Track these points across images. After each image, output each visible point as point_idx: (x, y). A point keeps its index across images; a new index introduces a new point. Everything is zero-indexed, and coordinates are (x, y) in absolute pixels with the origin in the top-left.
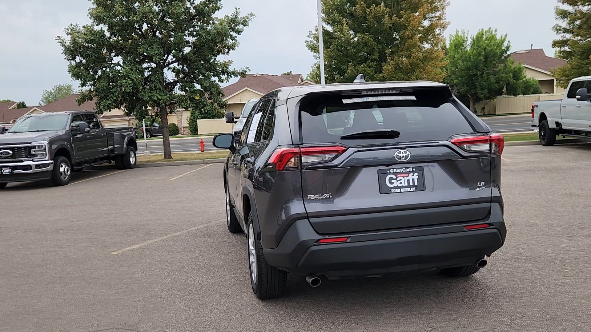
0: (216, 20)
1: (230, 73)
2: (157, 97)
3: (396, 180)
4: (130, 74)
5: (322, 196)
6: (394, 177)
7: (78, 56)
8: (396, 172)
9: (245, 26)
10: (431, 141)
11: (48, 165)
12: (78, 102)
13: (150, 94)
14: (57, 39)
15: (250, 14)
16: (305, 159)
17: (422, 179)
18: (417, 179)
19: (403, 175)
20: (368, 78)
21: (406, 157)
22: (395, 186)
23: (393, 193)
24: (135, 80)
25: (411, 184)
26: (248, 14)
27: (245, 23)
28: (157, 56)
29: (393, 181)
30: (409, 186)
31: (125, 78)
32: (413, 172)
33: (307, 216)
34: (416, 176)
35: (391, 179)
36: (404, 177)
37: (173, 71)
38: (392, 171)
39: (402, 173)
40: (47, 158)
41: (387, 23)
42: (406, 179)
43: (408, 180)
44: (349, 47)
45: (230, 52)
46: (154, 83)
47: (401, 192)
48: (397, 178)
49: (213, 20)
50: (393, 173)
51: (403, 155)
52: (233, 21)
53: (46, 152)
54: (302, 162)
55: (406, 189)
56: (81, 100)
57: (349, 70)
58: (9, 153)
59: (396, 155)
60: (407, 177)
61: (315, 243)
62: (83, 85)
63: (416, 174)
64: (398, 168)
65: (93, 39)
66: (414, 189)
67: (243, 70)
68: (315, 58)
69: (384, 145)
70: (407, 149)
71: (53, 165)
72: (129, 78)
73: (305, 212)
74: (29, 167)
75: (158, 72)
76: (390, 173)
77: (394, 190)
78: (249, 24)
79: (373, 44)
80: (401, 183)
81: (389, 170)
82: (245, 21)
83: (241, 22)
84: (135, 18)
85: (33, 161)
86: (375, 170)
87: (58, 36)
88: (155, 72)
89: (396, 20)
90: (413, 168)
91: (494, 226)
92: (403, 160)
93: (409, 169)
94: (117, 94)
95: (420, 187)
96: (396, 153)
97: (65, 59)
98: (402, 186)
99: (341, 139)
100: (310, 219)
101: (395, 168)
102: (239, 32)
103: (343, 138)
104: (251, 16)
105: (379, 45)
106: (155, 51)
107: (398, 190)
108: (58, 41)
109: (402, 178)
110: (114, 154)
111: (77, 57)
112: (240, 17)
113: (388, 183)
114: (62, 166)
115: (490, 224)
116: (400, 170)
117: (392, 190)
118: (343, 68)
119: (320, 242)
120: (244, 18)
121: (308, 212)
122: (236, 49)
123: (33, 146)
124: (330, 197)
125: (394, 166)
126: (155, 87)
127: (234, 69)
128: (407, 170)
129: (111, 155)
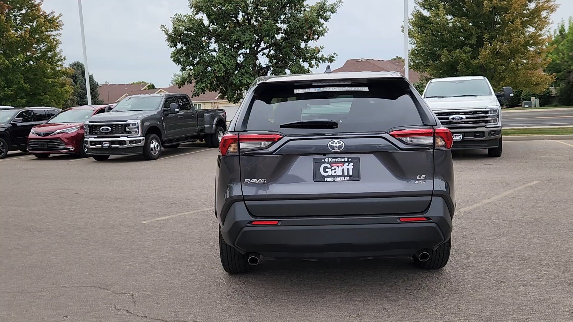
0: (307, 8)
1: (318, 58)
2: (247, 81)
3: (330, 169)
4: (222, 59)
5: (257, 181)
6: (329, 166)
7: (180, 43)
8: (330, 162)
9: (332, 13)
10: (369, 132)
11: (140, 141)
12: (179, 85)
13: (241, 78)
14: (161, 28)
15: (338, 1)
16: (243, 145)
17: (357, 168)
18: (352, 169)
19: (338, 165)
20: (462, 63)
21: (340, 147)
22: (329, 175)
23: (327, 181)
24: (227, 65)
25: (346, 173)
26: (337, 1)
27: (333, 10)
28: (249, 42)
29: (327, 170)
30: (343, 175)
31: (217, 63)
32: (348, 162)
33: (243, 199)
34: (351, 166)
35: (325, 168)
36: (338, 166)
37: (267, 57)
38: (326, 160)
39: (337, 162)
40: (139, 135)
41: (486, 7)
42: (341, 168)
43: (343, 170)
44: (445, 32)
45: (319, 38)
46: (245, 68)
47: (334, 181)
48: (332, 167)
49: (305, 8)
50: (328, 163)
51: (336, 145)
52: (321, 9)
53: (138, 129)
54: (241, 148)
55: (340, 178)
56: (180, 83)
57: (443, 56)
58: (108, 129)
59: (330, 145)
60: (342, 166)
61: (247, 224)
62: (183, 69)
63: (352, 164)
64: (332, 158)
65: (192, 28)
66: (348, 178)
67: (330, 56)
68: (410, 43)
69: (324, 135)
70: (341, 139)
71: (144, 141)
72: (221, 63)
73: (242, 195)
74: (123, 143)
75: (249, 58)
76: (325, 162)
77: (328, 178)
78: (336, 11)
79: (471, 29)
80: (335, 172)
81: (324, 159)
82: (333, 8)
83: (330, 9)
84: (229, 7)
85: (128, 137)
86: (310, 158)
87: (162, 25)
88: (247, 58)
89: (497, 3)
90: (348, 158)
91: (432, 220)
92: (336, 150)
93: (344, 159)
94: (210, 78)
95: (355, 177)
96: (330, 143)
97: (168, 45)
98: (336, 175)
99: (281, 127)
100: (246, 202)
101: (330, 158)
102: (326, 19)
103: (282, 127)
104: (339, 3)
105: (477, 30)
106: (247, 37)
107: (332, 179)
108: (162, 29)
109: (337, 168)
110: (203, 134)
111: (178, 44)
112: (329, 4)
113: (323, 171)
114: (153, 143)
115: (427, 218)
116: (335, 160)
117: (326, 178)
118: (438, 53)
119: (253, 223)
120: (332, 5)
121: (244, 195)
122: (325, 35)
123: (128, 124)
124: (264, 182)
125: (330, 156)
126: (246, 72)
127: (323, 55)
128: (343, 160)
129: (201, 134)
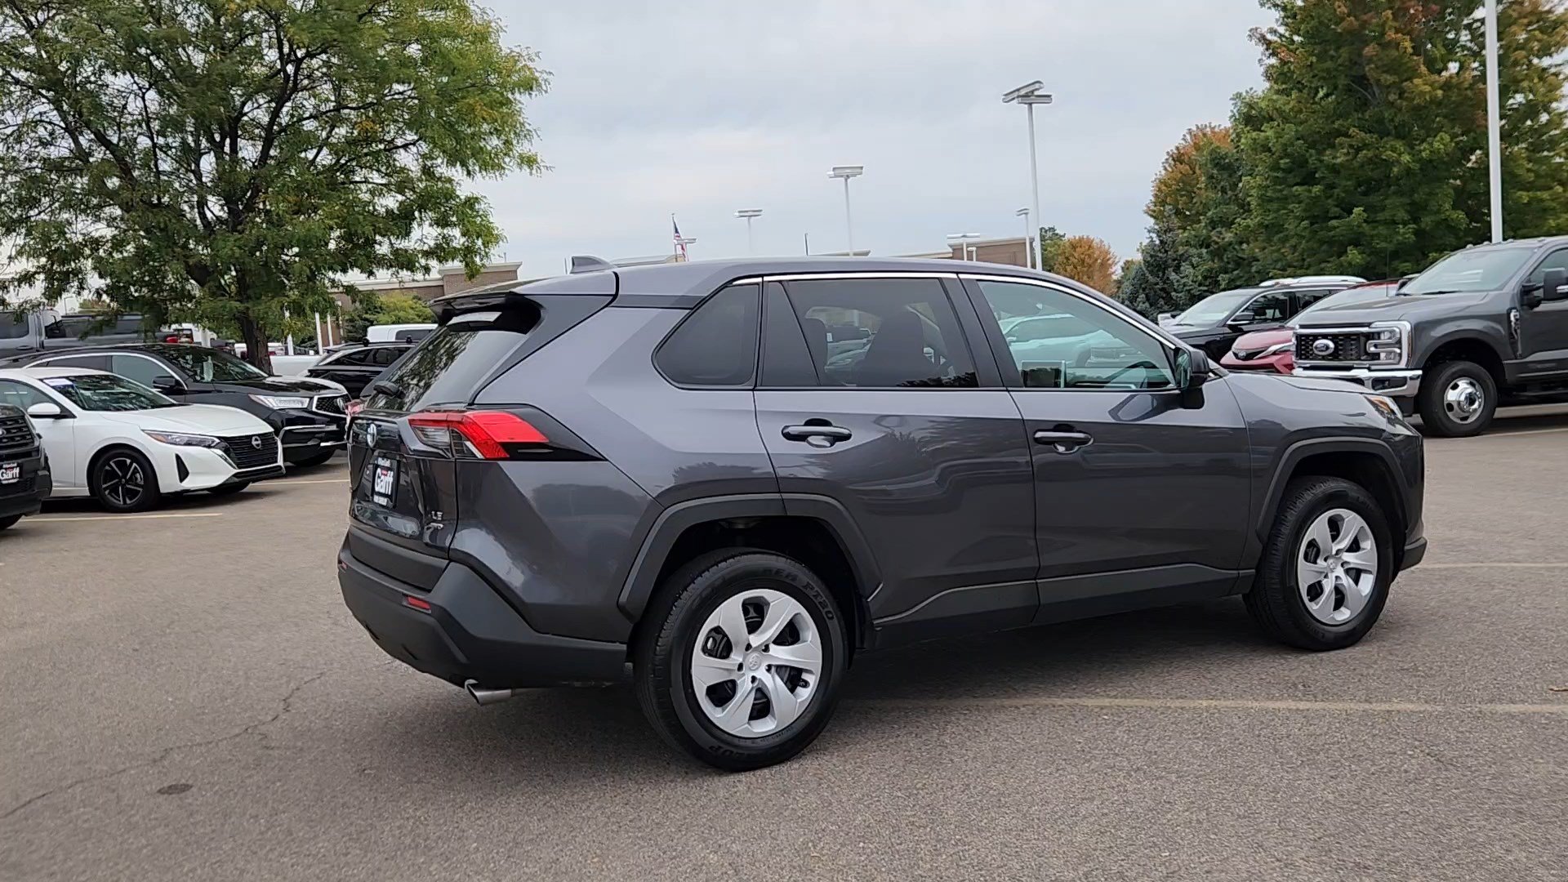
3: (380, 480)
6: (380, 473)
11: (1405, 381)
17: (395, 483)
18: (392, 483)
19: (384, 473)
21: (374, 438)
22: (378, 491)
23: (375, 503)
25: (387, 491)
29: (378, 480)
30: (385, 495)
32: (391, 469)
34: (391, 478)
35: (378, 476)
36: (384, 476)
39: (385, 468)
40: (1403, 365)
42: (385, 480)
43: (386, 483)
47: (378, 503)
48: (381, 475)
50: (380, 466)
53: (1400, 348)
55: (382, 499)
58: (1327, 348)
59: (368, 432)
63: (393, 474)
66: (387, 501)
70: (376, 423)
71: (1418, 382)
80: (382, 487)
85: (1370, 369)
91: (432, 610)
95: (392, 499)
96: (368, 429)
98: (381, 492)
101: (382, 458)
107: (378, 500)
109: (383, 478)
113: (376, 482)
114: (1455, 387)
115: (429, 605)
116: (384, 462)
117: (375, 496)
123: (1373, 333)
128: (388, 464)
